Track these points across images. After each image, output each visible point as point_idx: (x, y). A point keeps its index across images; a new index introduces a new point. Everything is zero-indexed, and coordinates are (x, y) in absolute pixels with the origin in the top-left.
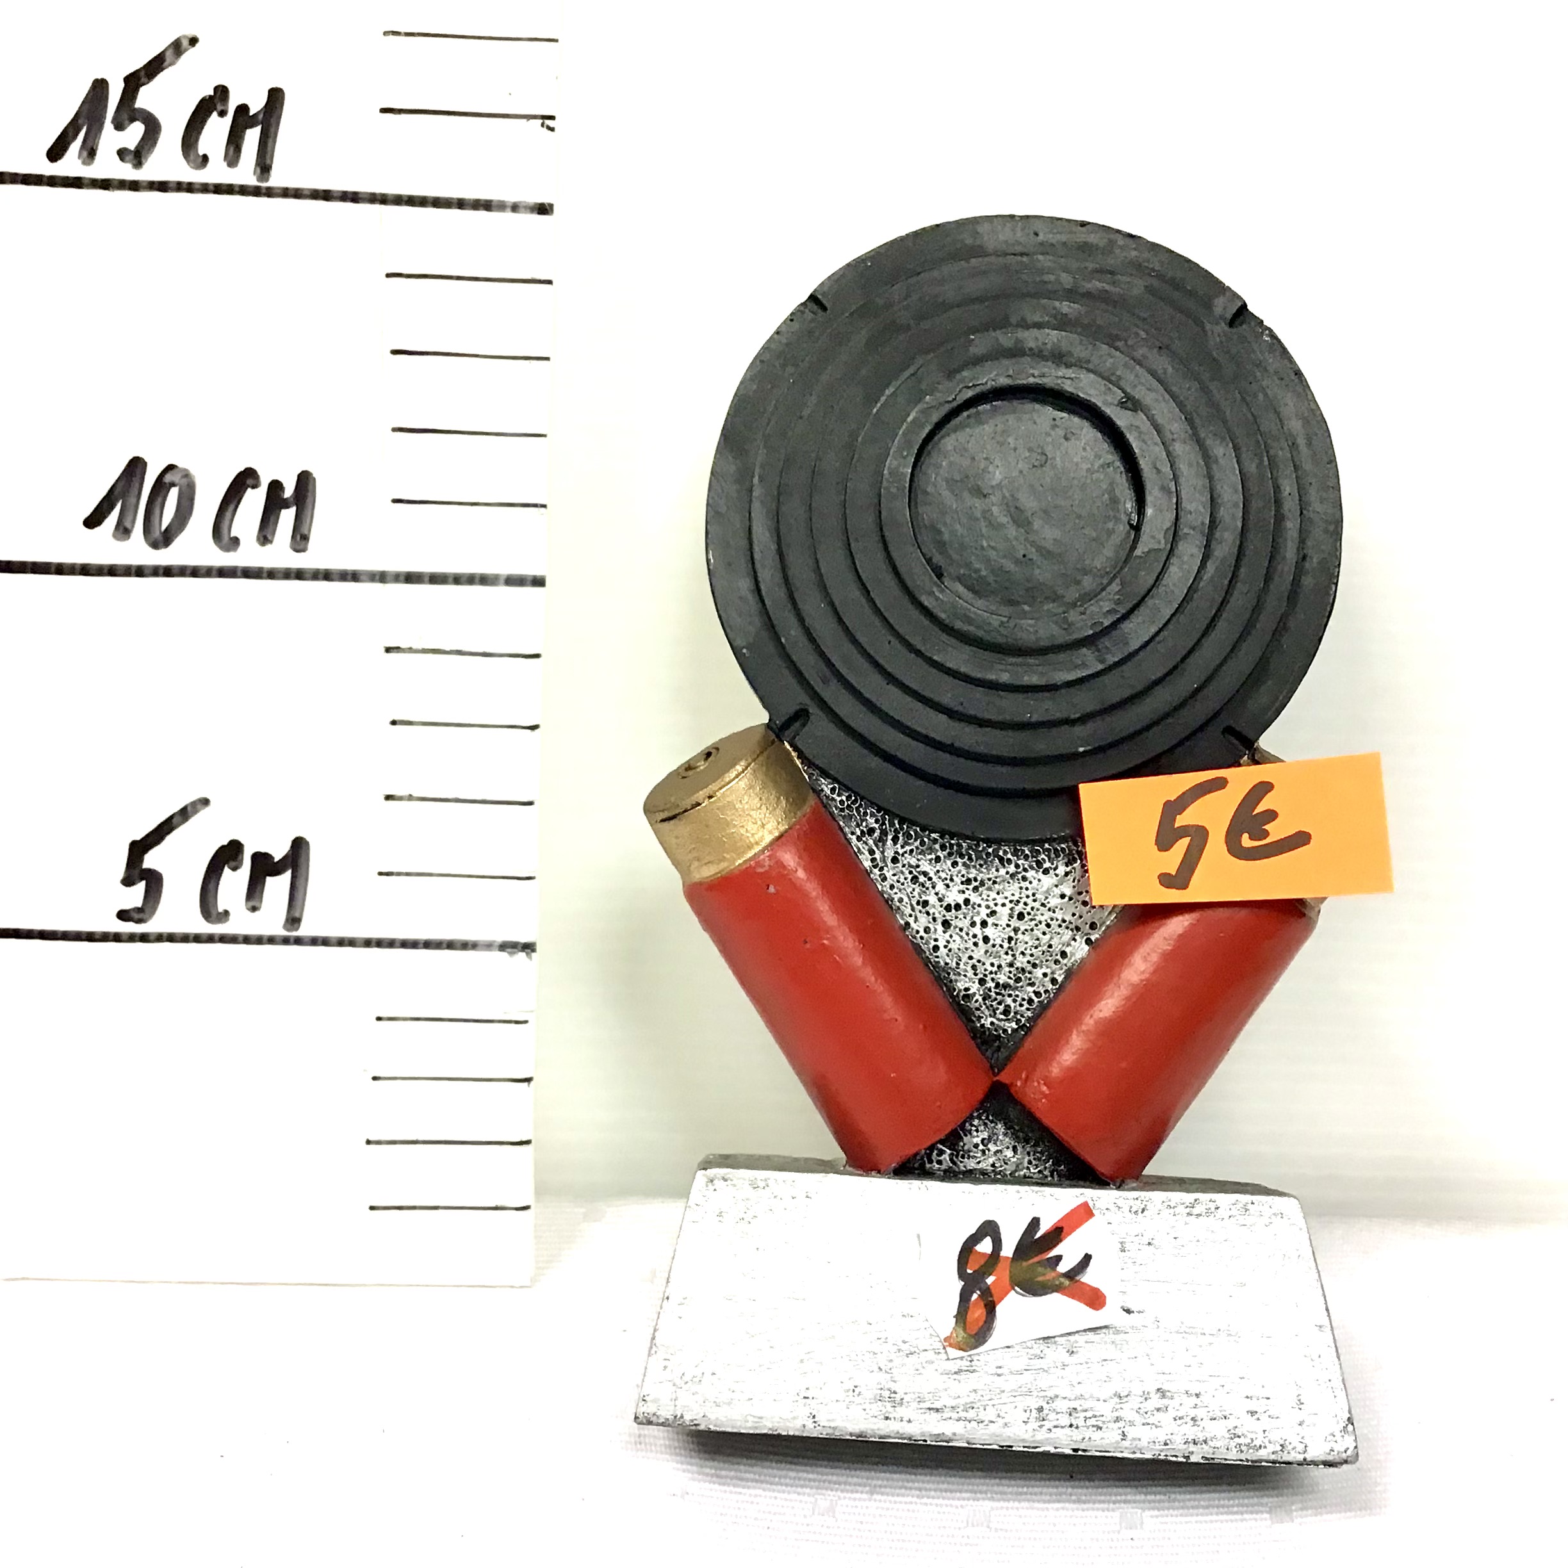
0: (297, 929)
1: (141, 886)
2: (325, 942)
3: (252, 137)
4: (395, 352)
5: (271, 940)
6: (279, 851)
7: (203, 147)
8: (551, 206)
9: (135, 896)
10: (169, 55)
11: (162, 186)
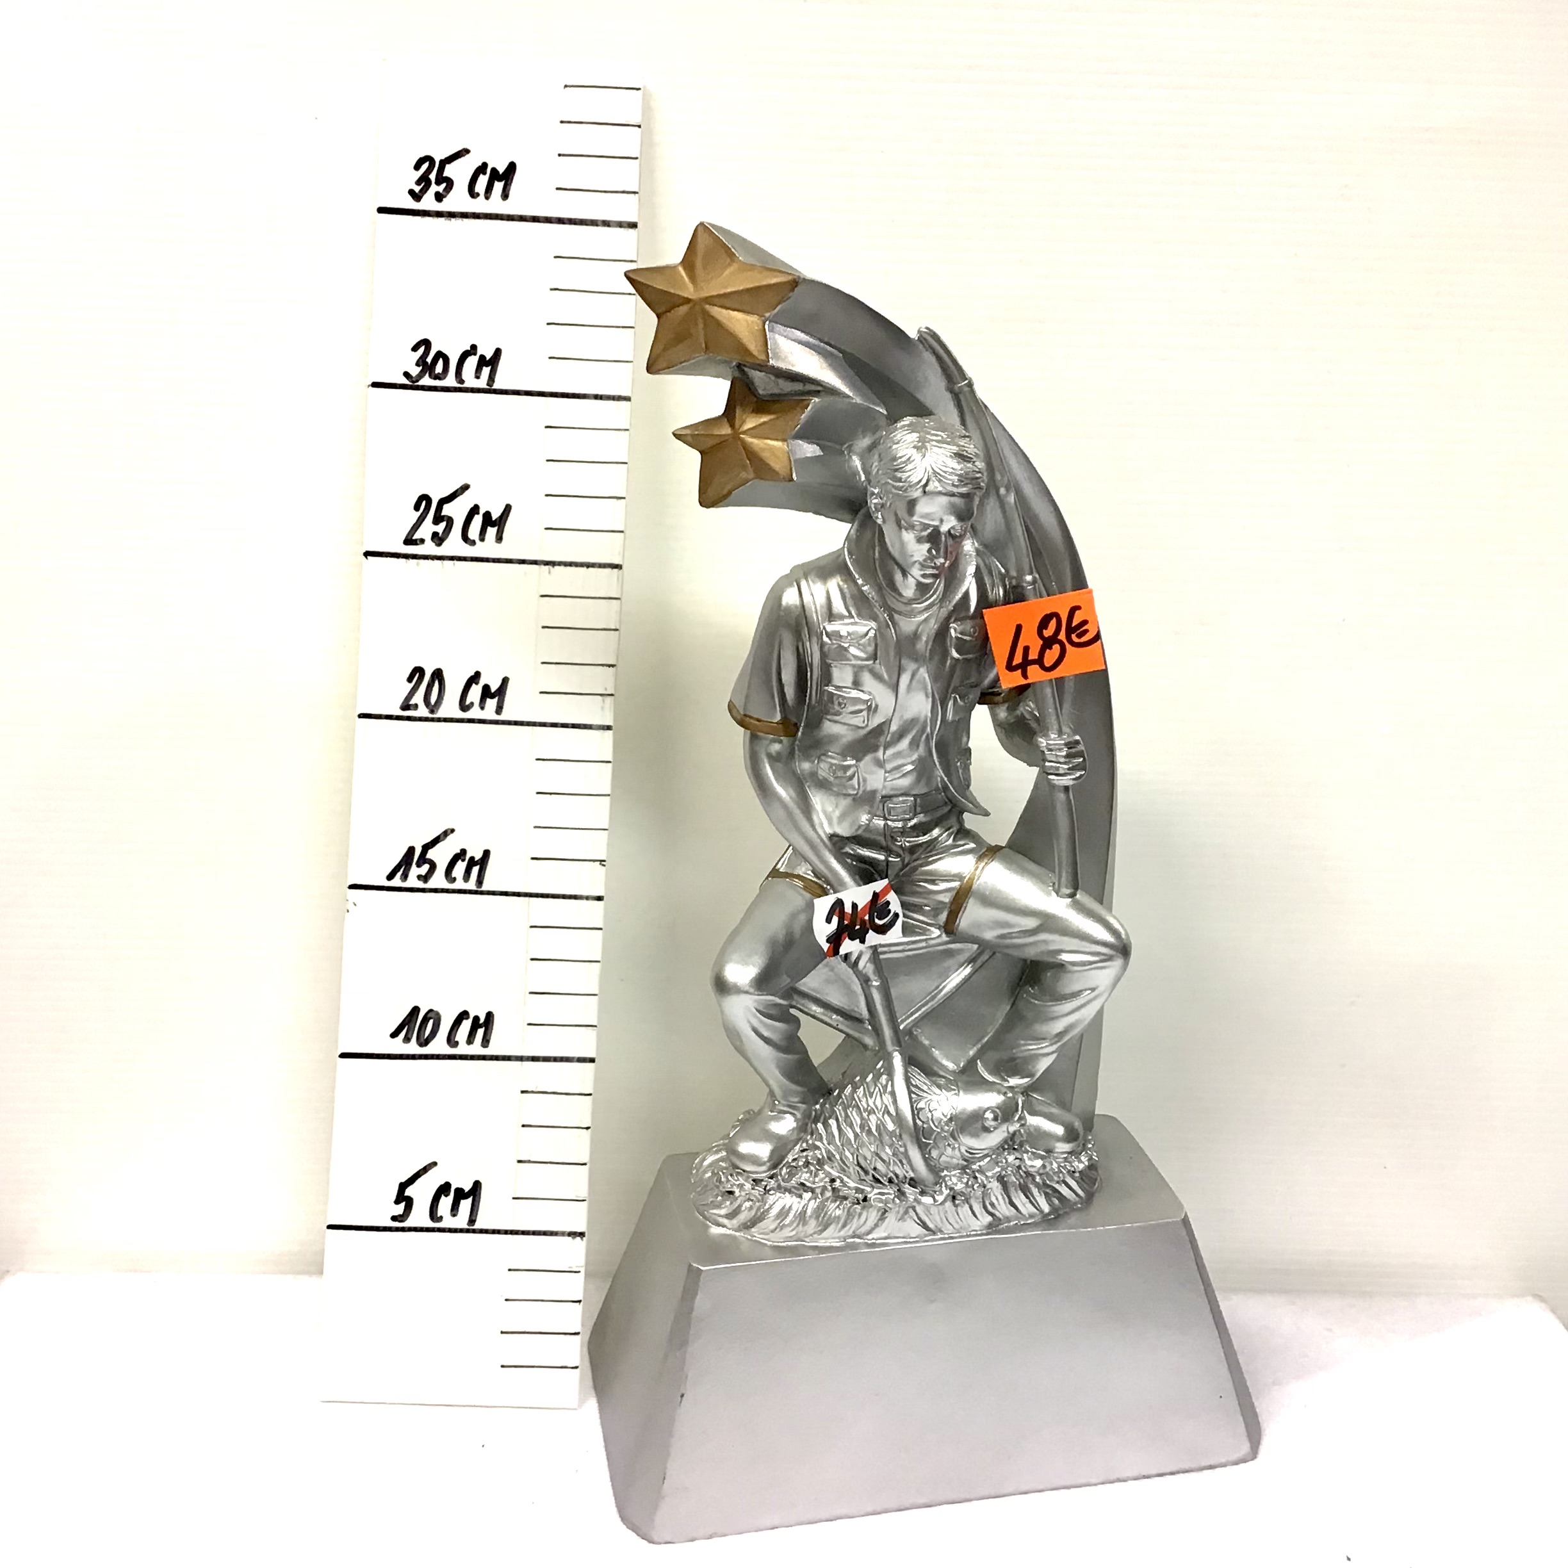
0: (473, 1225)
1: (403, 1204)
2: (486, 1231)
3: (476, 870)
4: (532, 959)
5: (461, 1231)
6: (467, 1188)
7: (454, 874)
8: (603, 897)
9: (400, 1209)
10: (442, 836)
11: (435, 891)
